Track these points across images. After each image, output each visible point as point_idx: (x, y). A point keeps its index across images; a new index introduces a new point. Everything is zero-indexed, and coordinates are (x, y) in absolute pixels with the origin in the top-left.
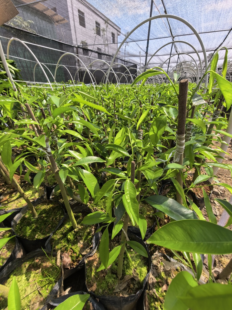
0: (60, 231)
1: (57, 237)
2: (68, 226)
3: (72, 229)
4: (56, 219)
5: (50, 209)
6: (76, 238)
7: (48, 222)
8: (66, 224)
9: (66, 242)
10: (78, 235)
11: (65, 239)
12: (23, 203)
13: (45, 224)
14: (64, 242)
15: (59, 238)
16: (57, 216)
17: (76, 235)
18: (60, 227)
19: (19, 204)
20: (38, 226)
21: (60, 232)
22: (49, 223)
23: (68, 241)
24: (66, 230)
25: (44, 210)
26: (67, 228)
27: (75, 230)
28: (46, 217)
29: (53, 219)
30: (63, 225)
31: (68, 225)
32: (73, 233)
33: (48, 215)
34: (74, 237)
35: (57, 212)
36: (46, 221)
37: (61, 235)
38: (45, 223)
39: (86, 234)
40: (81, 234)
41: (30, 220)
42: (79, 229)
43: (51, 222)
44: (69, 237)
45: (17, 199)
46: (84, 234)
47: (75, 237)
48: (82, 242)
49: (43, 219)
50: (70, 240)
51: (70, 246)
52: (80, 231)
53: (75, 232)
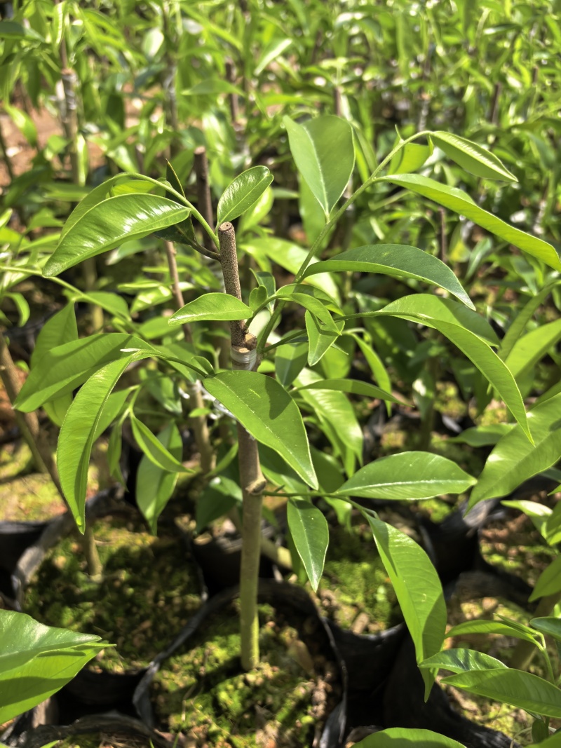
0: (186, 658)
1: (175, 680)
2: (218, 652)
3: (236, 667)
4: (169, 600)
5: (143, 552)
6: (252, 710)
7: (139, 607)
8: (212, 640)
9: (210, 710)
10: (258, 698)
11: (208, 698)
12: (41, 500)
13: (128, 613)
14: (202, 710)
15: (181, 685)
16: (172, 588)
17: (249, 697)
18: (188, 647)
19: (30, 499)
20: (105, 615)
21: (188, 663)
22: (142, 612)
23: (219, 710)
24: (212, 665)
25: (124, 551)
26: (217, 661)
27: (251, 677)
28: (131, 583)
29: (156, 600)
30: (197, 639)
31: (223, 646)
32: (241, 685)
33: (138, 578)
34: (243, 703)
35: (172, 574)
36: (131, 600)
37: (191, 675)
38: (129, 606)
39: (290, 704)
40: (270, 700)
41: (75, 582)
42: (266, 678)
43: (149, 611)
44: (223, 696)
45: (22, 475)
46: (283, 702)
47: (248, 704)
48: (272, 730)
49: (119, 591)
50: (228, 710)
51: (226, 731)
52: (270, 687)
53: (246, 682)
